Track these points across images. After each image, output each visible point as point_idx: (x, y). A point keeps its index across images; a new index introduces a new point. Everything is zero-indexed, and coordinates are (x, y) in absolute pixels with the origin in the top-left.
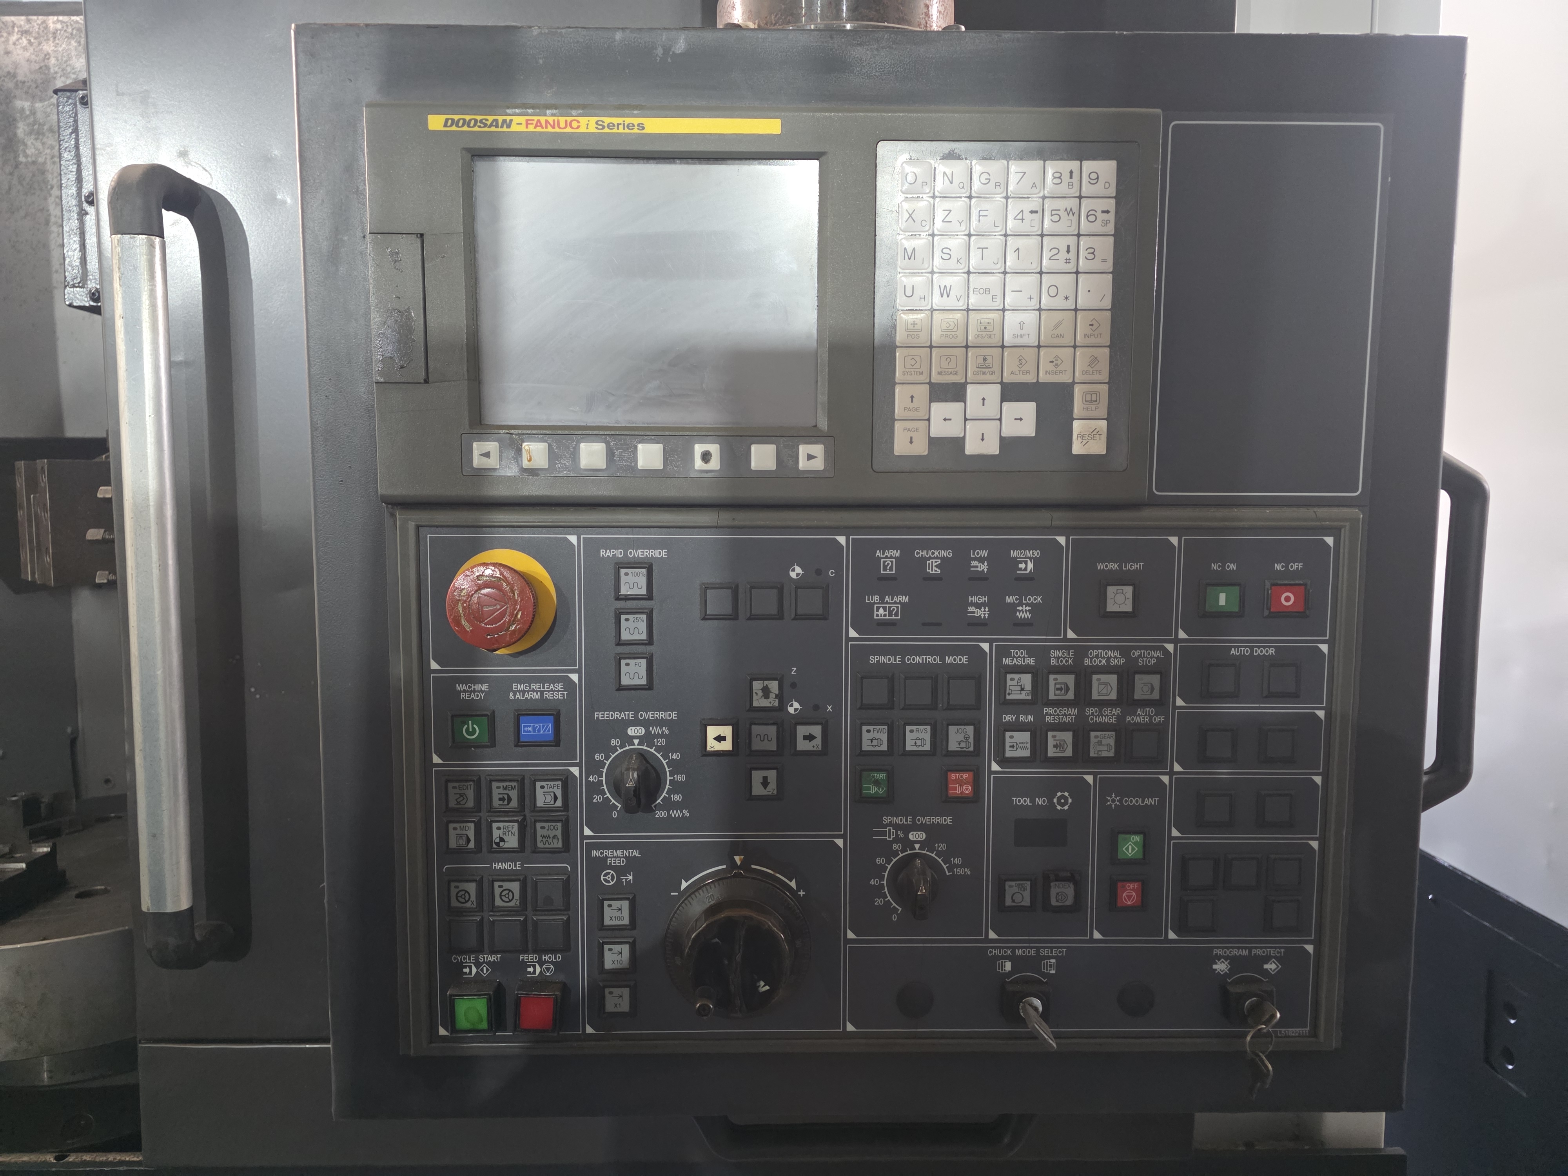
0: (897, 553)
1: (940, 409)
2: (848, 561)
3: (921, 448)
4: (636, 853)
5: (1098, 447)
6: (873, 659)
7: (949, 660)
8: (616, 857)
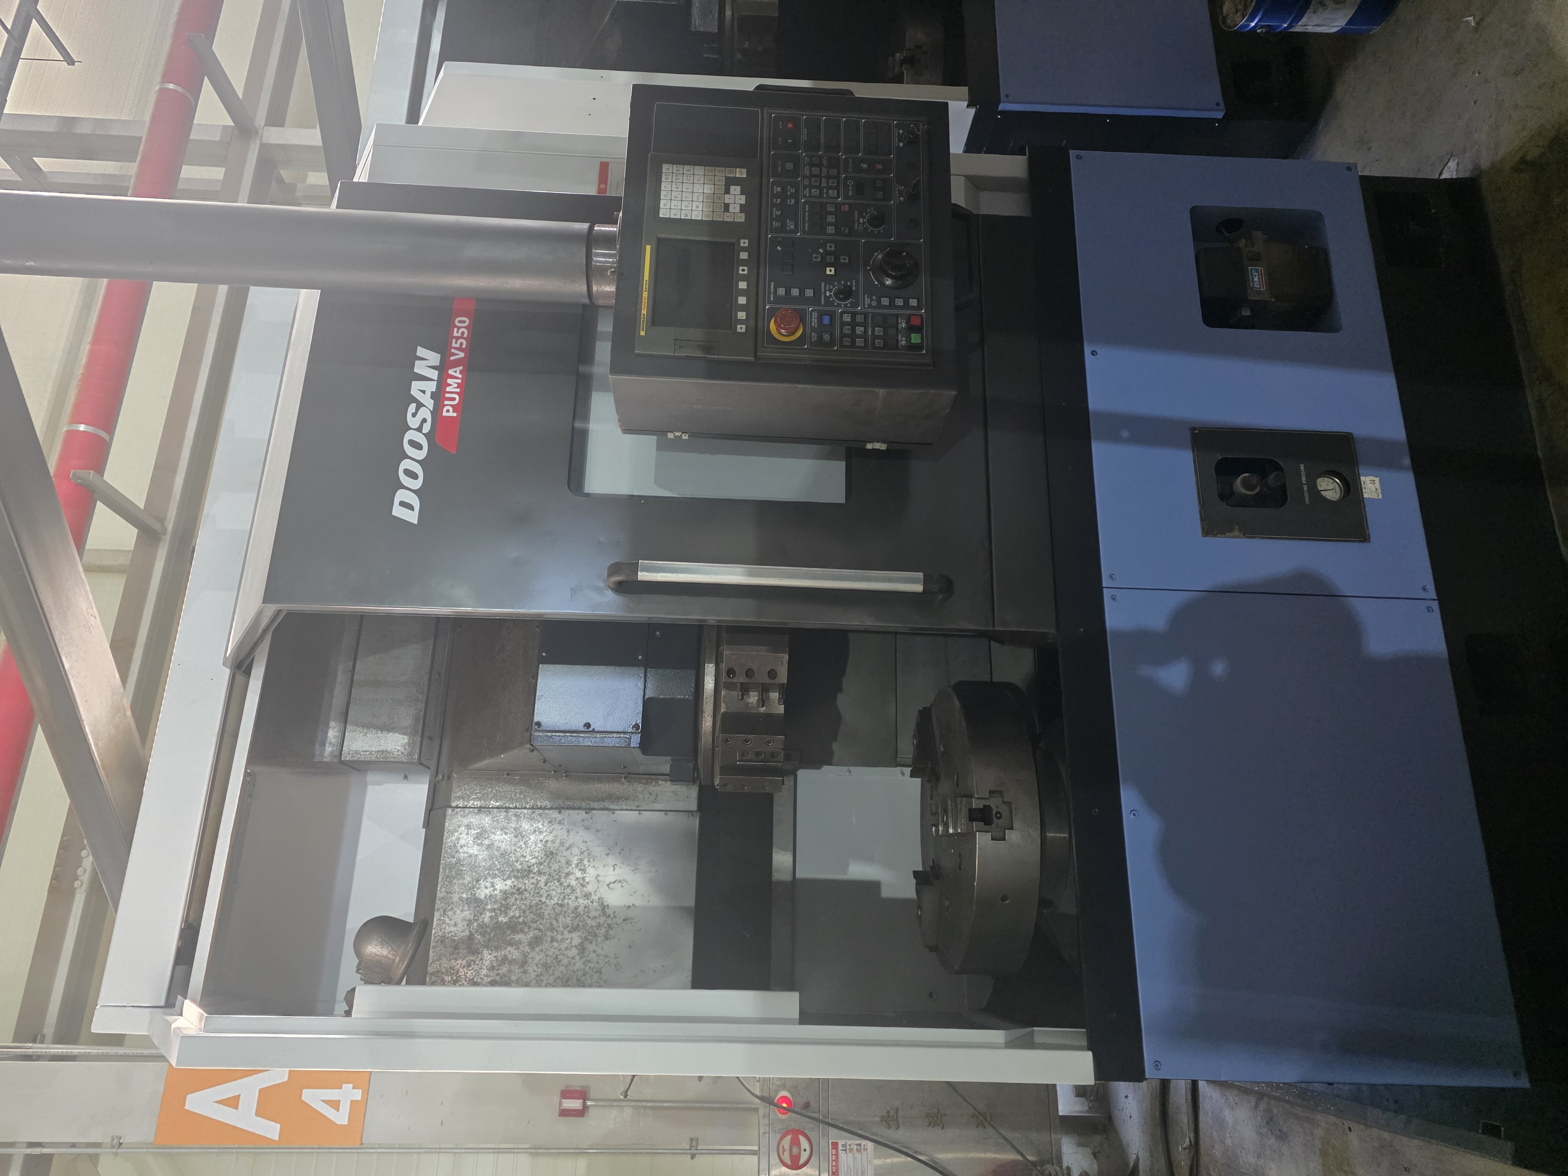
0: (774, 222)
1: (731, 209)
2: (775, 235)
3: (743, 215)
4: (866, 295)
5: (744, 171)
6: (806, 229)
7: (807, 210)
8: (868, 301)
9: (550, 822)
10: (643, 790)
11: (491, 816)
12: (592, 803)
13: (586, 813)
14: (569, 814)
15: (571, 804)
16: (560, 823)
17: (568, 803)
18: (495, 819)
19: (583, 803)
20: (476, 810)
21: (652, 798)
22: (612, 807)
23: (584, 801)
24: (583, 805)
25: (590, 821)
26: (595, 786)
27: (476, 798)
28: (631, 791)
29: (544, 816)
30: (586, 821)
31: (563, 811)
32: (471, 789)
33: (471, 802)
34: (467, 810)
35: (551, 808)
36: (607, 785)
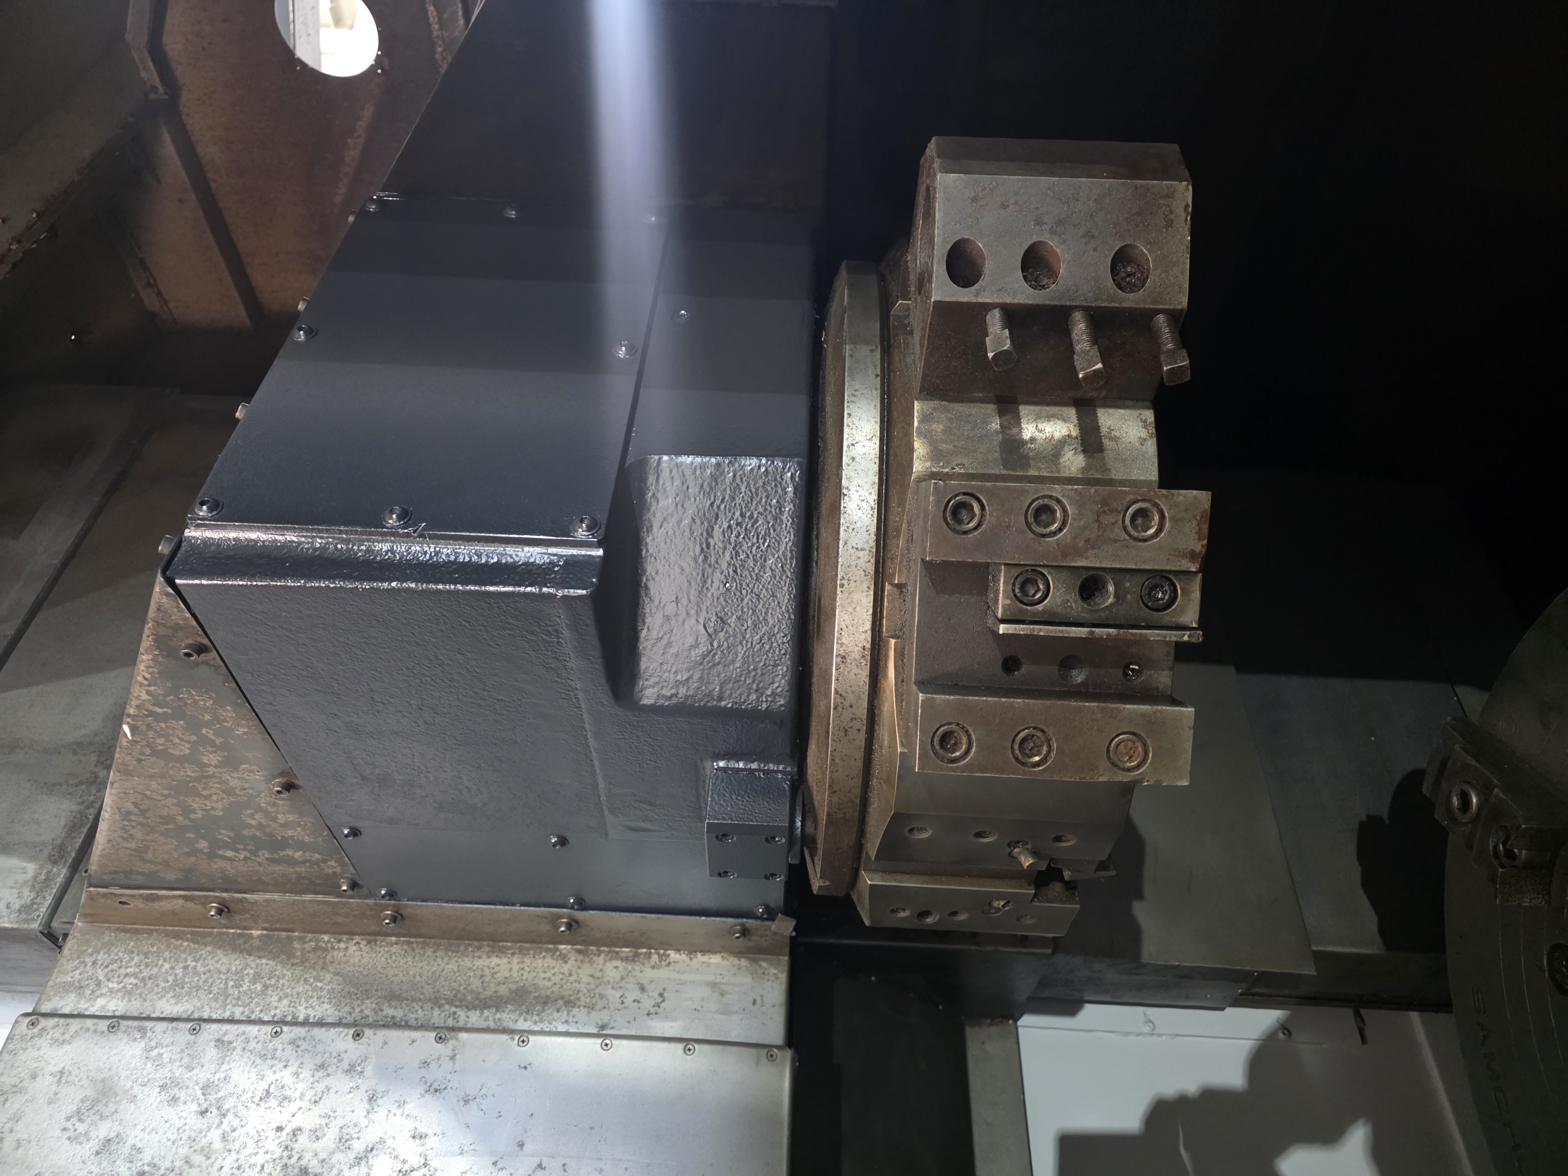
9: (322, 1066)
10: (622, 979)
11: (143, 1044)
12: (462, 1014)
13: (440, 1039)
14: (385, 1043)
15: (399, 1013)
16: (351, 1069)
17: (391, 1012)
18: (154, 1053)
19: (436, 1012)
20: (103, 1025)
21: (648, 1003)
22: (522, 1025)
23: (440, 1006)
24: (437, 1017)
25: (447, 1065)
26: (479, 963)
27: (119, 990)
28: (585, 979)
29: (304, 1045)
30: (433, 1066)
31: (368, 1032)
32: (114, 962)
33: (101, 1002)
34: (75, 1024)
35: (338, 1024)
36: (515, 960)
